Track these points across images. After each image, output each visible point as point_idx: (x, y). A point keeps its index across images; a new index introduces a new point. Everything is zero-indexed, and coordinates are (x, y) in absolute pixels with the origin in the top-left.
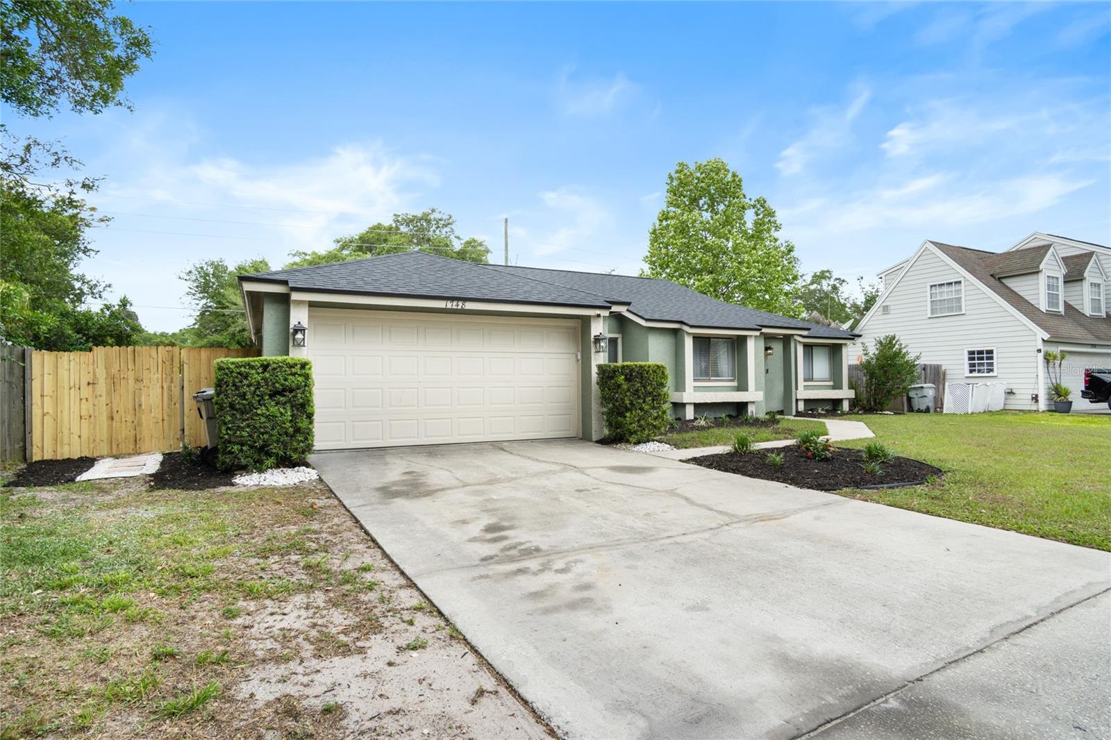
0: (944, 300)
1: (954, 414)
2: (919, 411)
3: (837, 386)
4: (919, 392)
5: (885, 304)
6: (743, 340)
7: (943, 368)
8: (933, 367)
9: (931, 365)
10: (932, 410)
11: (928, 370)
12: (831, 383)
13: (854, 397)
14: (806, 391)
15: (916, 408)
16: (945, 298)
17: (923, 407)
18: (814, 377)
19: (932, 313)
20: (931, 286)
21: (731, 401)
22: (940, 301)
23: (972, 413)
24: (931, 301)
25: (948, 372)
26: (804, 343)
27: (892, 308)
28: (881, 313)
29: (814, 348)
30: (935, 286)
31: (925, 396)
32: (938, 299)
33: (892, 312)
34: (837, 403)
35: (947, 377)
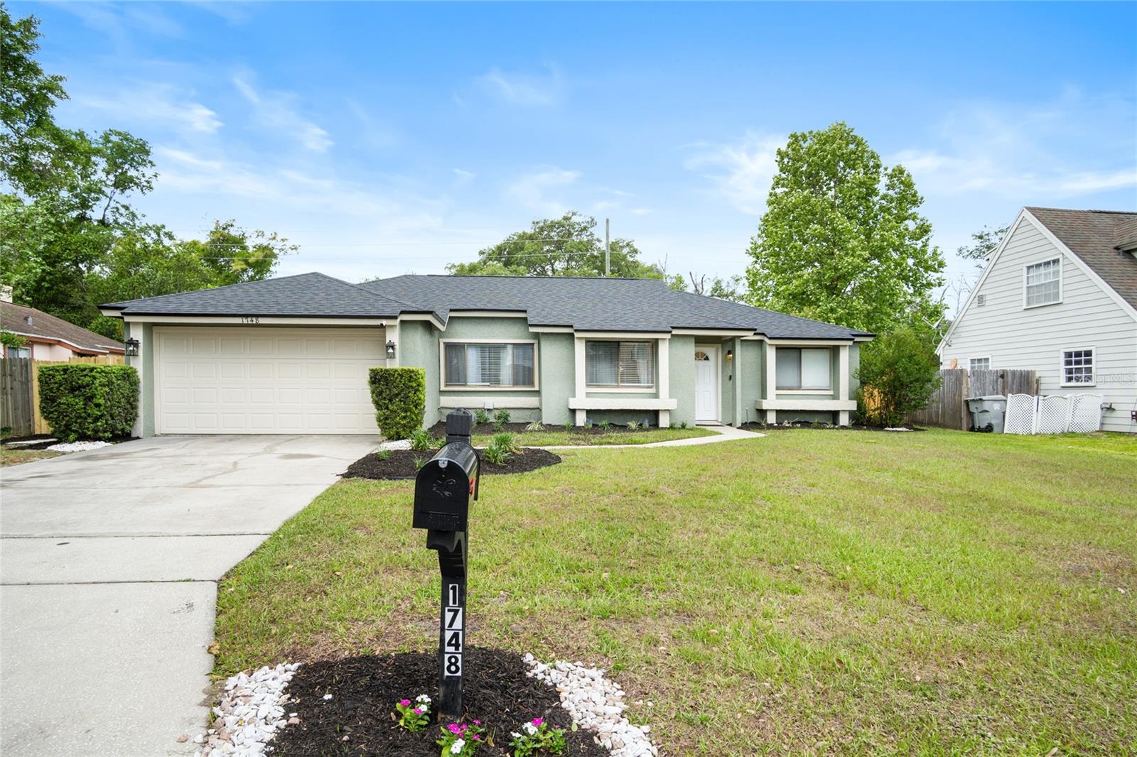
0: (1042, 285)
1: (1016, 434)
2: (980, 430)
3: (835, 397)
4: (978, 405)
5: (980, 294)
6: (655, 343)
7: (1037, 375)
8: (1018, 375)
9: (1014, 373)
10: (996, 429)
11: (1010, 379)
12: (831, 392)
13: (856, 409)
14: (778, 401)
16: (1043, 282)
17: (983, 425)
18: (803, 385)
19: (1028, 303)
20: (1029, 268)
21: (632, 408)
22: (1037, 286)
23: (1037, 434)
24: (1028, 287)
25: (1043, 381)
26: (776, 345)
27: (988, 298)
28: (976, 305)
29: (802, 350)
30: (1032, 266)
31: (986, 411)
32: (1035, 284)
33: (987, 303)
34: (834, 415)
35: (1042, 387)
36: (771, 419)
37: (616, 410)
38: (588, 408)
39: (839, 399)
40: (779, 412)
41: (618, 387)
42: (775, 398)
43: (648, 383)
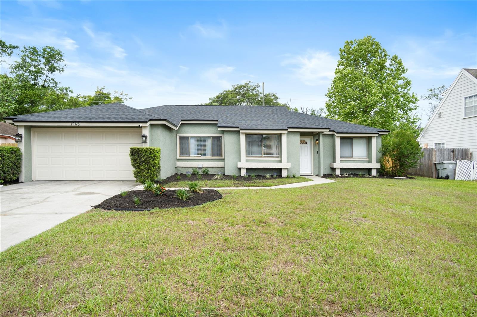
0: (473, 106)
1: (462, 180)
2: (442, 178)
3: (370, 162)
4: (441, 166)
5: (440, 112)
6: (280, 135)
7: (471, 151)
8: (461, 151)
9: (459, 150)
10: (450, 178)
11: (457, 153)
12: (367, 159)
13: (380, 168)
14: (341, 163)
15: (440, 176)
16: (474, 105)
17: (444, 176)
18: (353, 156)
19: (466, 115)
20: (466, 98)
21: (269, 167)
22: (470, 107)
23: (473, 180)
24: (465, 108)
25: (474, 153)
26: (340, 136)
27: (443, 114)
28: (438, 117)
29: (353, 139)
30: (467, 98)
31: (446, 169)
32: (469, 106)
33: (443, 116)
34: (369, 170)
35: (473, 157)
36: (338, 172)
37: (260, 168)
38: (247, 167)
39: (371, 163)
40: (342, 169)
41: (262, 157)
42: (339, 162)
43: (277, 155)
